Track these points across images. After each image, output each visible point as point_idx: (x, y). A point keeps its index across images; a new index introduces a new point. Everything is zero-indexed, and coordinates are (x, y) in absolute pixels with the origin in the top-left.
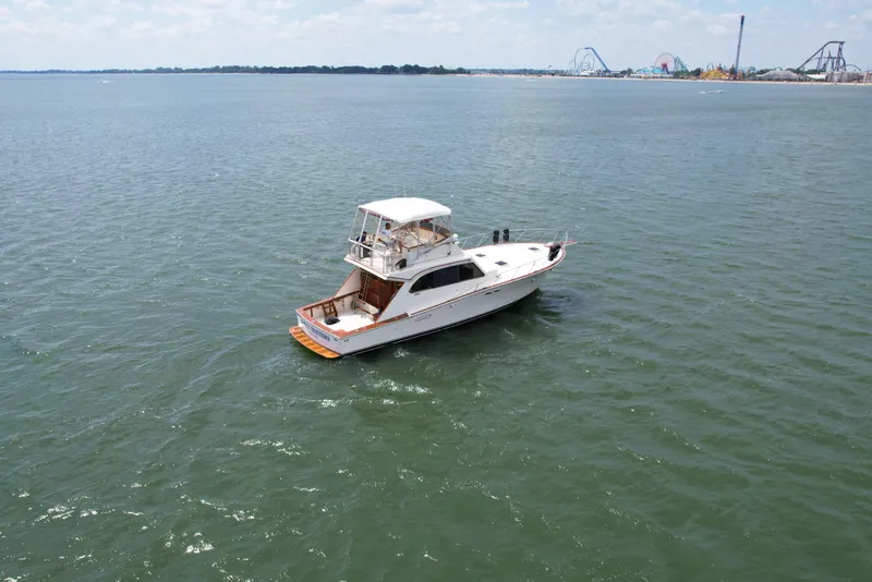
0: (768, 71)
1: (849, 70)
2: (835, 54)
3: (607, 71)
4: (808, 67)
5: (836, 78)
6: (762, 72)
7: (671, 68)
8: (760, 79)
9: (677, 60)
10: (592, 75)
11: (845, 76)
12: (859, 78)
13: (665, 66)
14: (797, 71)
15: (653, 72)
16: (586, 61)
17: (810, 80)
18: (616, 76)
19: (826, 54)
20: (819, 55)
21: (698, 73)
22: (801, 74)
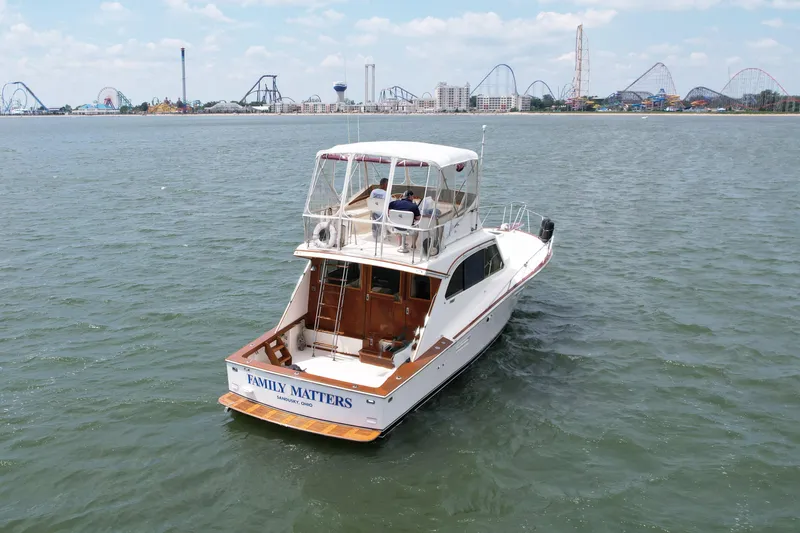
0: (215, 103)
1: (286, 101)
2: (270, 88)
3: (43, 108)
4: (249, 100)
5: (278, 109)
6: (209, 105)
7: (116, 103)
8: (210, 112)
9: (120, 96)
10: (26, 113)
11: (286, 107)
12: (297, 109)
13: (109, 101)
14: (241, 103)
15: (97, 107)
16: (16, 97)
17: (256, 111)
18: (55, 113)
19: (263, 88)
20: (256, 88)
21: (145, 108)
22: (245, 107)
